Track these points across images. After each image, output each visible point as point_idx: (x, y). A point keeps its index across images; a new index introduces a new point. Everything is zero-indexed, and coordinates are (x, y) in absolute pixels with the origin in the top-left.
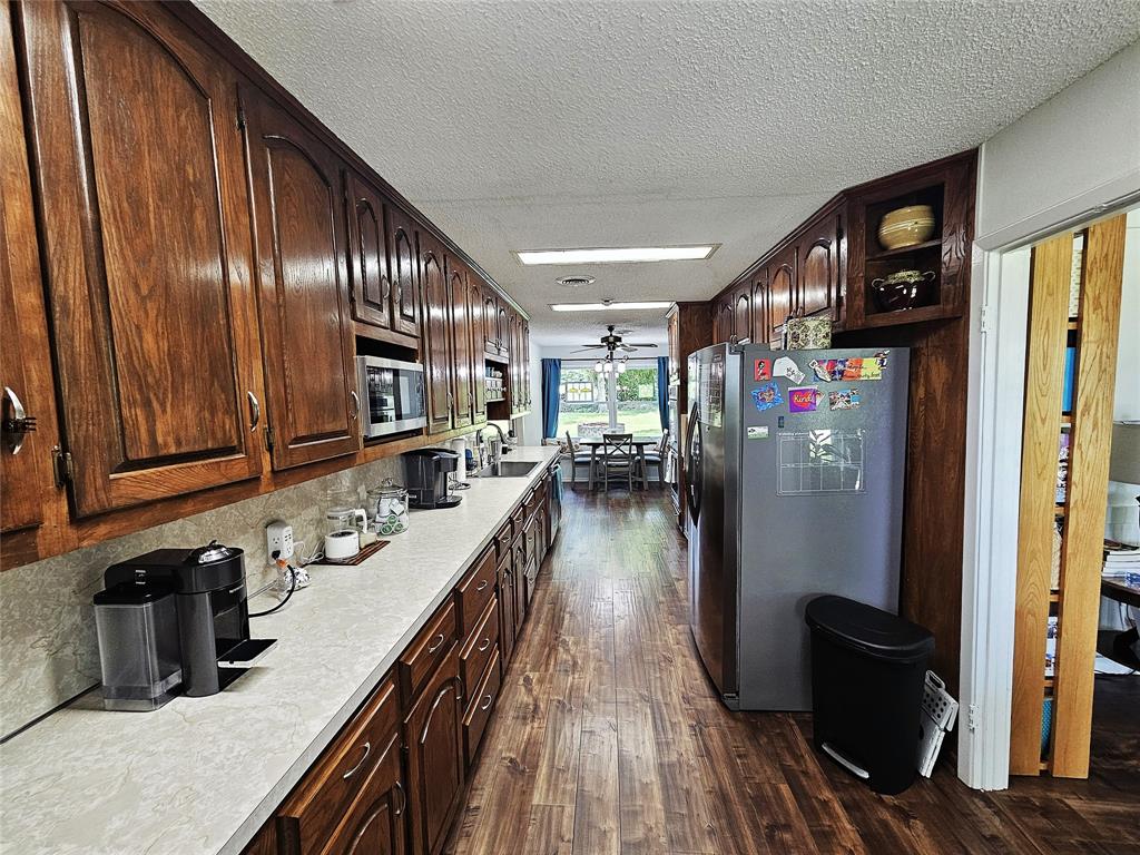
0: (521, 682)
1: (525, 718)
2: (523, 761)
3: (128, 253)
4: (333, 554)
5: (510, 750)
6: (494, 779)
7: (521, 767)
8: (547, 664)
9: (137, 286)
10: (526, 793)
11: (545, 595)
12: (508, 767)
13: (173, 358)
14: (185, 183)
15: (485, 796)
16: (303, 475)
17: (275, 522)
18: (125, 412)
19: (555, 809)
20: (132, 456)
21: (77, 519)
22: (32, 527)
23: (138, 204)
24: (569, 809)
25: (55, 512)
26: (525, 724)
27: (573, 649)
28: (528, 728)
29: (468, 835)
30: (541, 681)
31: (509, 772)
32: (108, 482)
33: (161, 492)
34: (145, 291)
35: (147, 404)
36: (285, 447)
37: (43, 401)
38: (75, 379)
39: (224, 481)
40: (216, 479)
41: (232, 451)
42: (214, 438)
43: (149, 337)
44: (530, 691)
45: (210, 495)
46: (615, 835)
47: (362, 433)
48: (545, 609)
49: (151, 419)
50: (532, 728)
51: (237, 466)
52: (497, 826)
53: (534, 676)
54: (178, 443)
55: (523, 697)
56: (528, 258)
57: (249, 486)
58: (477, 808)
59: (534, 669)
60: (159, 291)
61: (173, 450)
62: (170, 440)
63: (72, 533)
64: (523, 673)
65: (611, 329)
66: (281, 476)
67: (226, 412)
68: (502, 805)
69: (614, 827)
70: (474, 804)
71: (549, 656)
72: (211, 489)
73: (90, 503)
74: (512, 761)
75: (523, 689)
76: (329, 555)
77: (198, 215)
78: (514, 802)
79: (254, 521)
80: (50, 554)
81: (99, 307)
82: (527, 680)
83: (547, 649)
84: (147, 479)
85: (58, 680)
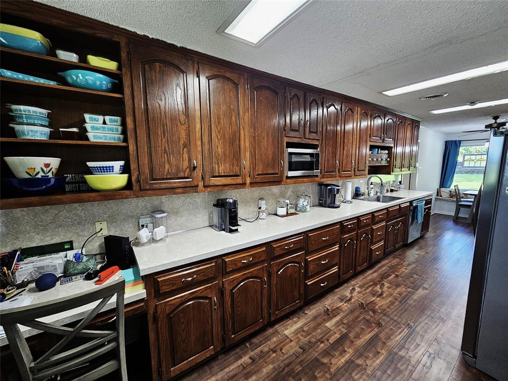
0: (351, 288)
1: (342, 300)
2: (331, 312)
3: (216, 130)
4: (279, 213)
5: (329, 305)
6: (318, 310)
7: (329, 313)
8: (367, 288)
9: (218, 138)
10: (325, 321)
11: (388, 263)
12: (325, 310)
13: (224, 153)
14: (231, 110)
15: (312, 312)
16: (261, 185)
17: (262, 199)
18: (214, 165)
19: (332, 332)
20: (214, 175)
21: (205, 187)
22: (197, 186)
23: (219, 118)
24: (337, 336)
25: (201, 184)
26: (341, 302)
27: (385, 289)
28: (341, 304)
29: (299, 318)
30: (359, 292)
31: (324, 312)
32: (210, 180)
33: (220, 184)
34: (219, 138)
35: (218, 164)
36: (254, 176)
37: (200, 163)
38: (205, 158)
39: (235, 183)
40: (233, 182)
41: (238, 176)
42: (233, 172)
43: (219, 148)
44: (351, 293)
45: (232, 186)
46: (349, 355)
47: (285, 175)
48: (384, 268)
49: (219, 166)
50: (343, 305)
51: (239, 180)
52: (309, 322)
53: (357, 289)
54: (224, 173)
55: (347, 294)
56: (390, 93)
57: (243, 186)
58: (307, 314)
59: (360, 287)
60: (223, 137)
61: (223, 174)
62: (223, 172)
63: (203, 189)
64: (354, 286)
65: (496, 118)
66: (252, 184)
67: (237, 166)
68: (315, 318)
69: (351, 353)
70: (306, 312)
71: (370, 286)
72: (232, 185)
73: (206, 184)
74: (327, 309)
75: (349, 291)
76: (278, 213)
77: (233, 117)
78: (319, 320)
79: (256, 197)
80: (200, 192)
81: (210, 143)
82: (354, 289)
83: (372, 283)
84: (217, 180)
85: (209, 221)
